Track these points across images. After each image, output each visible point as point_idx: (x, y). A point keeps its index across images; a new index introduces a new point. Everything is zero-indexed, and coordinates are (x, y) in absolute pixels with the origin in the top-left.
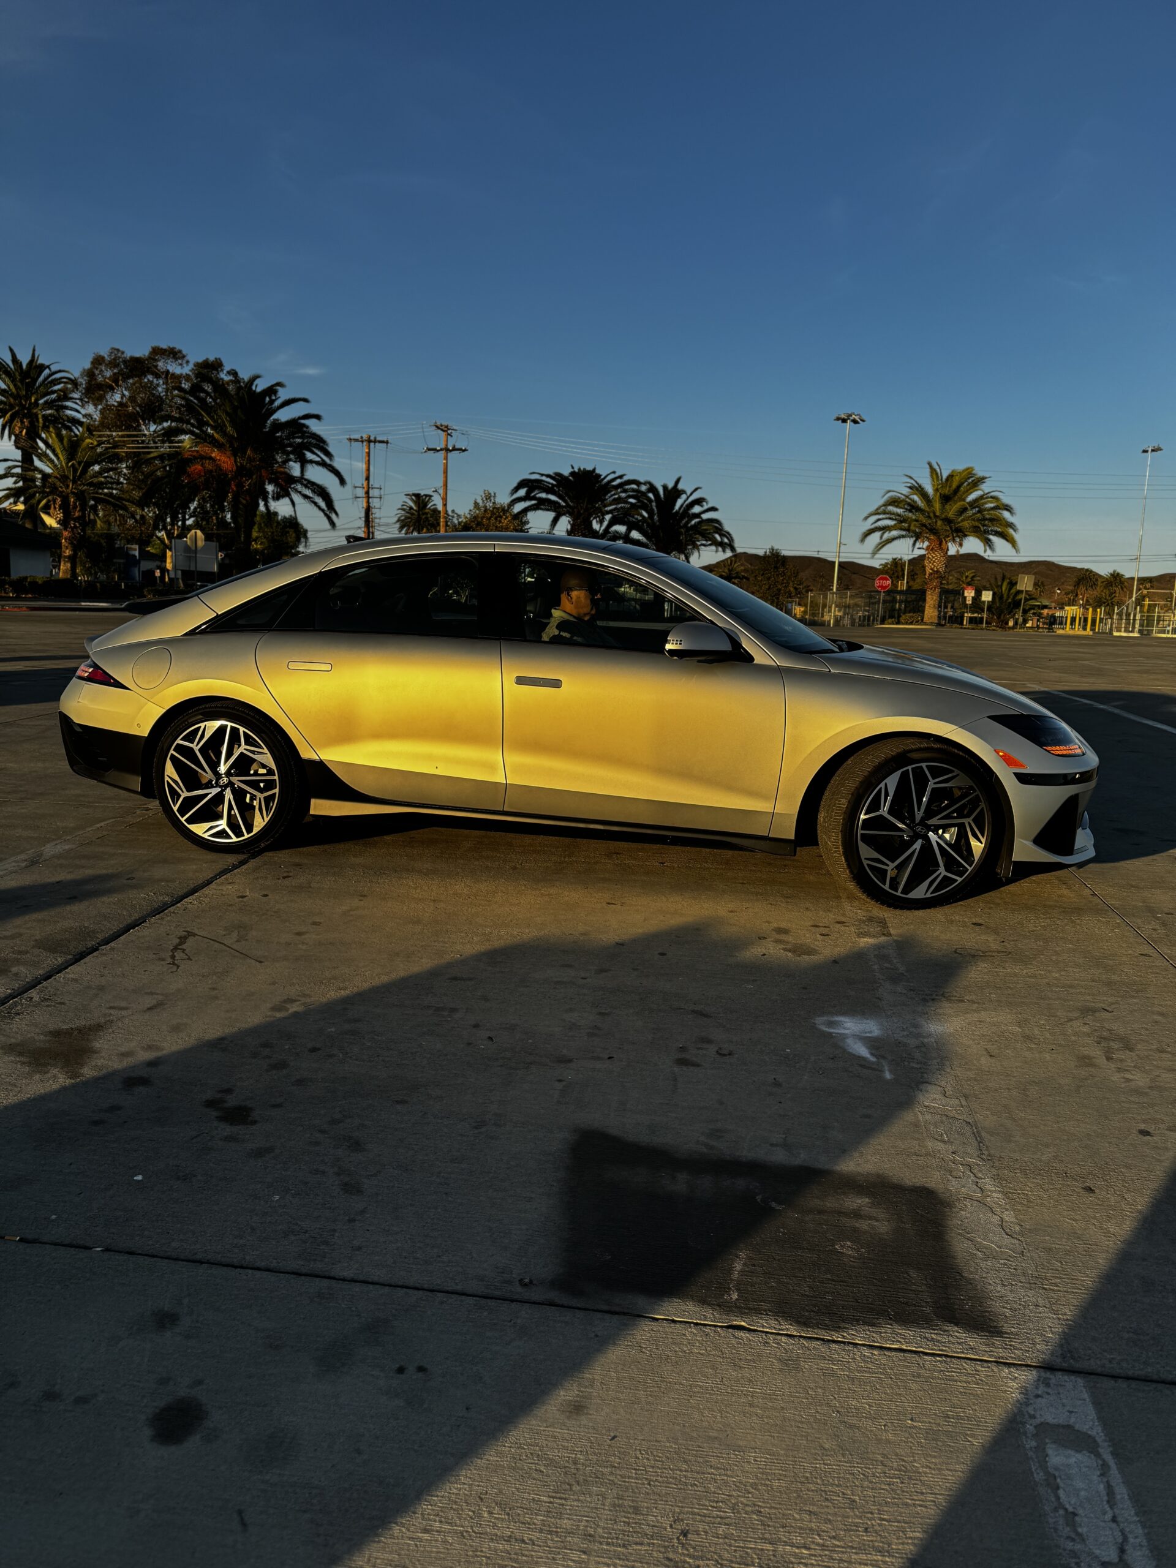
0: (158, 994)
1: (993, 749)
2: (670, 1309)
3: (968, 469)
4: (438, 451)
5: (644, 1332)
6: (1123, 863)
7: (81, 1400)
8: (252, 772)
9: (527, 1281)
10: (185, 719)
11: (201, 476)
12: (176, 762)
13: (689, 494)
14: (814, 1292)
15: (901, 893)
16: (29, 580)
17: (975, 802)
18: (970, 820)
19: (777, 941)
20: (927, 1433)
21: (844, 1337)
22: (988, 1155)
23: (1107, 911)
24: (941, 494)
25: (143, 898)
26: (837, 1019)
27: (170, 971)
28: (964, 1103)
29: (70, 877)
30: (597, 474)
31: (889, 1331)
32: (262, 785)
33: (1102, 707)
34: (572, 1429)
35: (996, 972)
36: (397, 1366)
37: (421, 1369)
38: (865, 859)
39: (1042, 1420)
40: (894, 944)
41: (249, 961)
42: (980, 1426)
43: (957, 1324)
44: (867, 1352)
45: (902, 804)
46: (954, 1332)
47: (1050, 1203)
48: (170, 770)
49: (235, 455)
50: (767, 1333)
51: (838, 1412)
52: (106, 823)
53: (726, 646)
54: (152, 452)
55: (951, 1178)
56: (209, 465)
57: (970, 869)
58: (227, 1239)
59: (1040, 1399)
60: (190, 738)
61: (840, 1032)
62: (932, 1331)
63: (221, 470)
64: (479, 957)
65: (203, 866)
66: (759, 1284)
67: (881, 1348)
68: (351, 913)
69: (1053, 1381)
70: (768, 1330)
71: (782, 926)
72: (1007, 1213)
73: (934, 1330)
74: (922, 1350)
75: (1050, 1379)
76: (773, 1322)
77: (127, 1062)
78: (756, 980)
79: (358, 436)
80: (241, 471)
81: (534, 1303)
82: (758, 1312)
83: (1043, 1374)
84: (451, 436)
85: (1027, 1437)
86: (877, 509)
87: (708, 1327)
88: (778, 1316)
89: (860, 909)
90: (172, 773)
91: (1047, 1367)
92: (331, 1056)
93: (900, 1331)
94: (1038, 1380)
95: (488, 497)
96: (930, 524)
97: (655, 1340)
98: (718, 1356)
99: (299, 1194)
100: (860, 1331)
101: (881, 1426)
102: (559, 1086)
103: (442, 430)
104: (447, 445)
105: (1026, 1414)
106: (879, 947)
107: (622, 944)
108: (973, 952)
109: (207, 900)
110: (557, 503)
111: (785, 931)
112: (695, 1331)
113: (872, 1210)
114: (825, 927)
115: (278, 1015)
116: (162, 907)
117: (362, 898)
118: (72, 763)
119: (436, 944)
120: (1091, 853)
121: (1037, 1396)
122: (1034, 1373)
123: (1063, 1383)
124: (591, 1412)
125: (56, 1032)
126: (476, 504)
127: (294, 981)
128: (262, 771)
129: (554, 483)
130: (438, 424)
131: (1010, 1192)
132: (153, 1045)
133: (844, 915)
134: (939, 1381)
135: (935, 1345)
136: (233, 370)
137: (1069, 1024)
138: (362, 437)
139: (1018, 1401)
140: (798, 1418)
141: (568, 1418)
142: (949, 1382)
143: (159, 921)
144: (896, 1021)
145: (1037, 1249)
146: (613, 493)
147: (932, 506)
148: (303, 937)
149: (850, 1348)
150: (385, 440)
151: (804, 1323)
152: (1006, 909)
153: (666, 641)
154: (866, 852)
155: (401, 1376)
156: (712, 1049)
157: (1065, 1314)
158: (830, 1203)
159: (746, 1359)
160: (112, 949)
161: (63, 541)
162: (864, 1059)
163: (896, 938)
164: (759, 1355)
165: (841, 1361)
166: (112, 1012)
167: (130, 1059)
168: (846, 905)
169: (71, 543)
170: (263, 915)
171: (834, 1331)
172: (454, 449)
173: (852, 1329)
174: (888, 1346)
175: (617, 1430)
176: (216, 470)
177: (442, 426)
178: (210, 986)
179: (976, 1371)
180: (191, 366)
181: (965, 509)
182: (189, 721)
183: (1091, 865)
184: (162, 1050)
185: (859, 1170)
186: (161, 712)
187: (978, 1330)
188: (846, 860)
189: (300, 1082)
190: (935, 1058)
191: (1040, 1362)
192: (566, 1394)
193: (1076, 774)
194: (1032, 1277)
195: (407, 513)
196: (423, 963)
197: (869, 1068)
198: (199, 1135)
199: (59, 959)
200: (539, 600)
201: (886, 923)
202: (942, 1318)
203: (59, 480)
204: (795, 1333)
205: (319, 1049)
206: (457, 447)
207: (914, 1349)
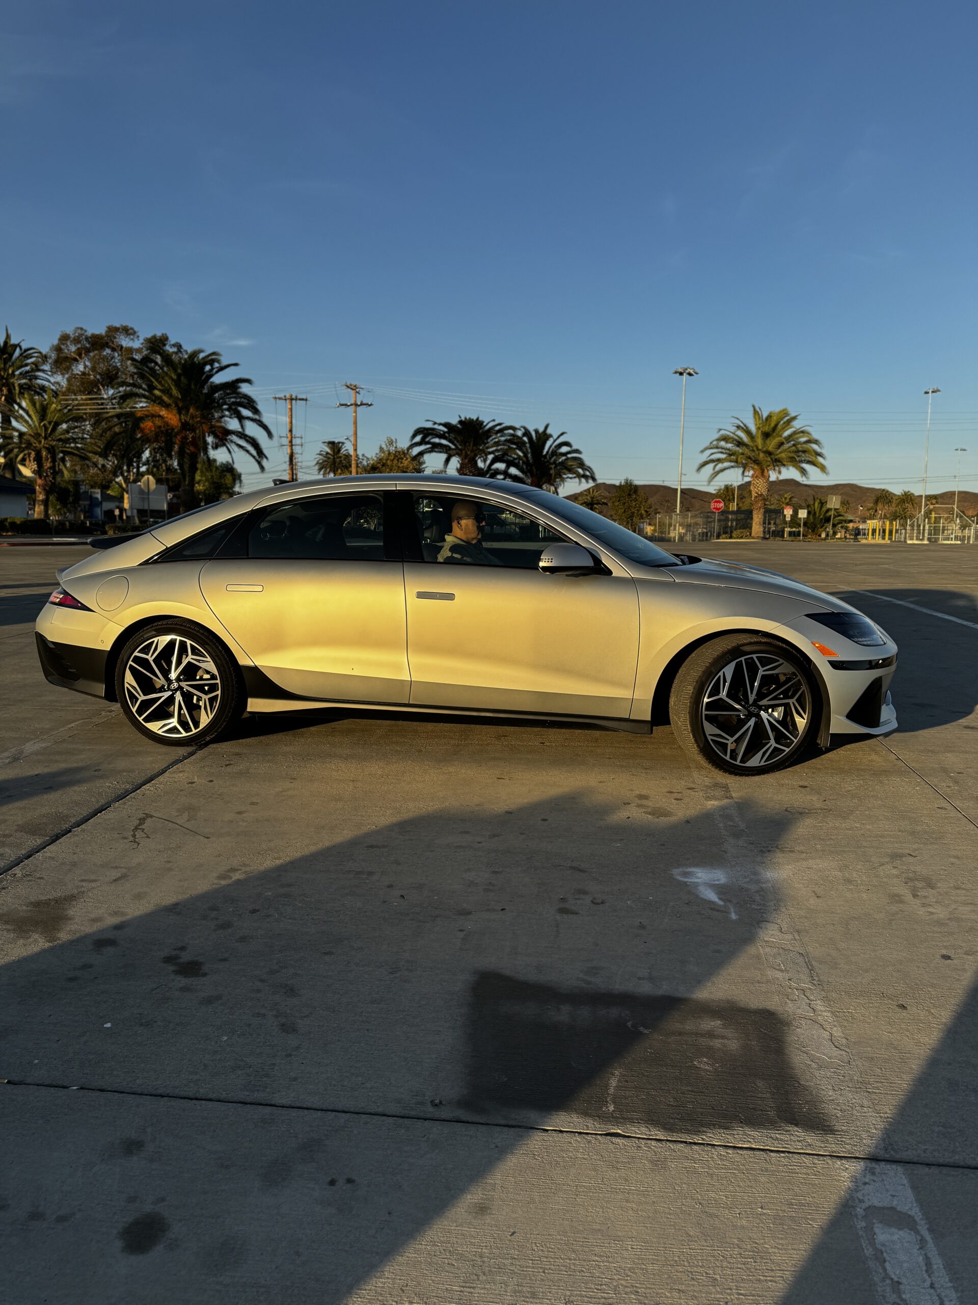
0: (122, 868)
1: (810, 642)
2: (558, 1121)
3: (784, 410)
4: (349, 406)
5: (536, 1141)
6: (921, 732)
7: (61, 1219)
8: (198, 677)
9: (437, 1101)
10: (141, 635)
11: (151, 431)
12: (134, 671)
13: (555, 437)
14: (678, 1102)
15: (740, 762)
16: (9, 520)
17: (797, 686)
18: (794, 700)
19: (639, 806)
20: (774, 1218)
21: (703, 1139)
22: (818, 981)
23: (909, 772)
24: (762, 432)
25: (108, 787)
26: (690, 870)
27: (131, 848)
28: (797, 937)
29: (46, 770)
30: (480, 421)
31: (741, 1132)
32: (206, 688)
33: (899, 602)
34: (478, 1227)
35: (820, 826)
36: (330, 1179)
37: (350, 1181)
38: (709, 735)
39: (870, 1204)
40: (735, 805)
41: (198, 837)
42: (819, 1210)
43: (796, 1125)
44: (722, 1151)
45: (738, 688)
46: (794, 1131)
47: (870, 1019)
48: (129, 678)
49: (180, 413)
50: (639, 1138)
51: (700, 1203)
52: (76, 723)
53: (590, 563)
54: (109, 412)
55: (788, 1001)
56: (158, 422)
57: (796, 741)
58: (184, 1075)
59: (867, 1185)
60: (146, 650)
61: (692, 880)
62: (777, 1132)
63: (168, 425)
64: (391, 828)
65: (160, 756)
66: (631, 1097)
67: (734, 1147)
68: (284, 793)
69: (878, 1170)
70: (639, 1136)
71: (642, 793)
72: (835, 1029)
73: (778, 1130)
74: (768, 1148)
75: (875, 1168)
76: (644, 1129)
77: (96, 927)
78: (622, 840)
79: (282, 395)
80: (185, 426)
81: (444, 1120)
82: (631, 1121)
83: (869, 1165)
84: (359, 394)
85: (858, 1219)
86: (711, 443)
87: (590, 1136)
88: (648, 1124)
89: (707, 777)
90: (130, 680)
91: (873, 1159)
92: (269, 916)
93: (750, 1133)
94: (866, 1170)
95: (391, 442)
96: (754, 456)
97: (546, 1149)
98: (599, 1160)
99: (244, 1035)
100: (717, 1134)
101: (736, 1214)
102: (461, 935)
103: (351, 389)
104: (356, 401)
105: (856, 1199)
106: (723, 808)
107: (510, 813)
108: (800, 810)
109: (162, 786)
110: (448, 446)
111: (646, 797)
112: (579, 1139)
113: (723, 1030)
114: (678, 793)
115: (223, 882)
116: (125, 793)
117: (293, 781)
118: (47, 674)
119: (355, 817)
120: (894, 725)
121: (865, 1184)
122: (862, 1164)
123: (886, 1172)
124: (494, 1212)
125: (36, 903)
126: (381, 449)
127: (236, 853)
128: (207, 676)
129: (445, 430)
130: (348, 384)
131: (837, 1011)
132: (119, 911)
133: (694, 782)
134: (783, 1174)
135: (779, 1144)
136: (177, 343)
137: (881, 868)
138: (285, 396)
139: (849, 1188)
140: (667, 1211)
141: (475, 1218)
142: (791, 1175)
143: (122, 806)
144: (739, 870)
145: (861, 1058)
146: (494, 437)
147: (755, 441)
148: (243, 815)
149: (709, 1148)
150: (304, 397)
151: (668, 1128)
152: (827, 773)
153: (540, 560)
154: (710, 729)
155: (332, 1187)
156: (588, 899)
157: (886, 1113)
158: (689, 1026)
159: (622, 1162)
160: (83, 831)
161: (37, 487)
162: (713, 903)
163: (736, 800)
164: (633, 1158)
165: (701, 1160)
166: (84, 884)
167: (99, 924)
168: (695, 774)
169: (45, 489)
170: (210, 797)
171: (694, 1135)
172: (362, 404)
173: (710, 1132)
174: (740, 1145)
175: (515, 1227)
176: (164, 426)
177: (351, 385)
178: (166, 860)
179: (814, 1164)
180: (141, 341)
181: (782, 444)
182: (145, 637)
183: (895, 734)
184: (126, 915)
185: (712, 997)
186: (123, 629)
187: (814, 1129)
188: (694, 736)
189: (243, 939)
190: (772, 900)
191: (868, 1155)
192: (472, 1197)
193: (879, 660)
194: (858, 1082)
195: (324, 457)
196: (345, 834)
197: (718, 911)
198: (158, 987)
199: (38, 840)
200: (434, 527)
201: (728, 788)
202: (785, 1120)
203: (33, 437)
204: (662, 1138)
205: (258, 911)
206: (364, 402)
207: (762, 1147)
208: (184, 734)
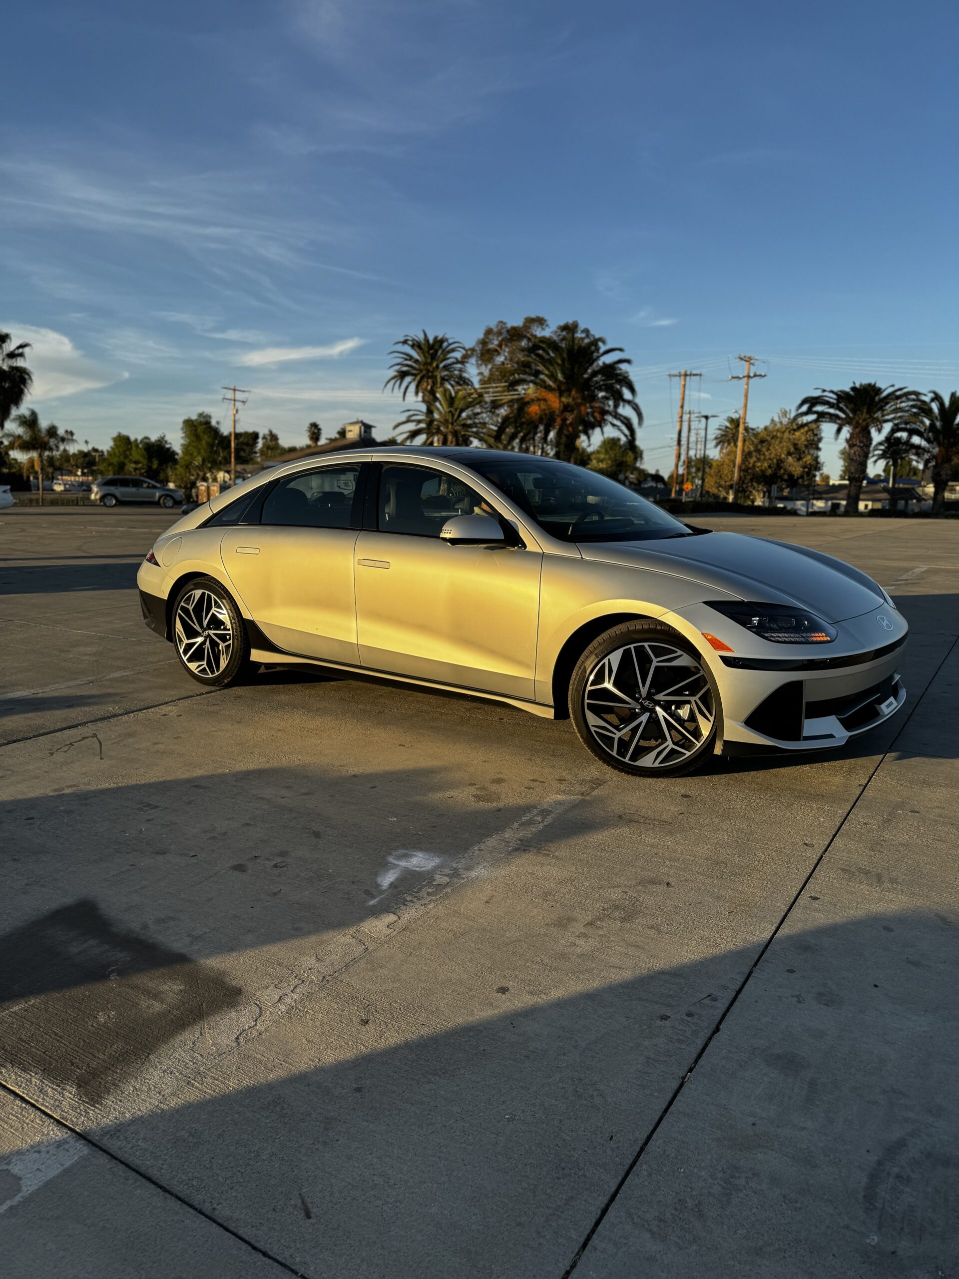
1: (700, 632)
4: (741, 378)
8: (222, 627)
11: (537, 414)
12: (181, 618)
15: (629, 760)
17: (701, 683)
18: (697, 698)
19: (480, 788)
22: (333, 977)
26: (415, 853)
28: (394, 934)
38: (592, 726)
40: (576, 803)
48: (178, 625)
49: (561, 396)
54: (503, 399)
56: (543, 406)
57: (699, 745)
60: (188, 601)
61: (398, 863)
63: (551, 408)
64: (240, 774)
68: (212, 733)
71: (504, 777)
79: (676, 372)
80: (566, 408)
84: (753, 365)
95: (785, 413)
103: (746, 361)
104: (749, 373)
106: (558, 803)
110: (837, 416)
111: (500, 782)
113: (172, 995)
114: (541, 782)
126: (773, 420)
129: (836, 398)
130: (742, 356)
133: (576, 774)
136: (586, 329)
138: (680, 373)
146: (892, 403)
150: (699, 373)
153: (440, 531)
154: (593, 720)
158: (153, 983)
163: (586, 798)
168: (591, 767)
170: (157, 728)
172: (755, 376)
176: (547, 409)
177: (745, 357)
180: (553, 329)
182: (188, 589)
186: (173, 582)
195: (723, 432)
197: (368, 894)
203: (443, 423)
206: (758, 373)
208: (211, 676)
